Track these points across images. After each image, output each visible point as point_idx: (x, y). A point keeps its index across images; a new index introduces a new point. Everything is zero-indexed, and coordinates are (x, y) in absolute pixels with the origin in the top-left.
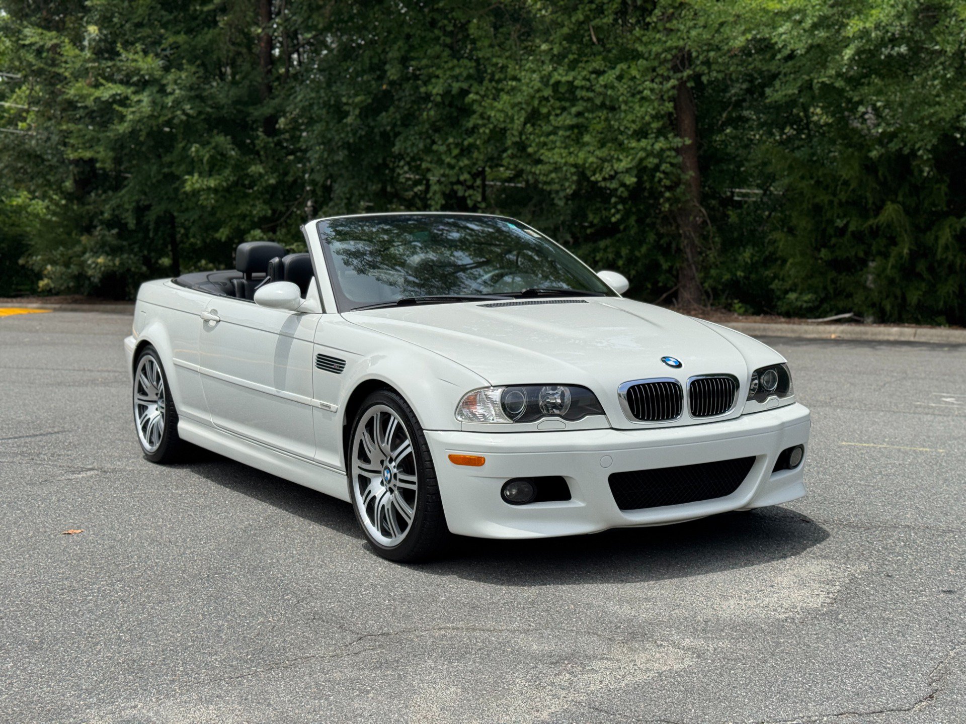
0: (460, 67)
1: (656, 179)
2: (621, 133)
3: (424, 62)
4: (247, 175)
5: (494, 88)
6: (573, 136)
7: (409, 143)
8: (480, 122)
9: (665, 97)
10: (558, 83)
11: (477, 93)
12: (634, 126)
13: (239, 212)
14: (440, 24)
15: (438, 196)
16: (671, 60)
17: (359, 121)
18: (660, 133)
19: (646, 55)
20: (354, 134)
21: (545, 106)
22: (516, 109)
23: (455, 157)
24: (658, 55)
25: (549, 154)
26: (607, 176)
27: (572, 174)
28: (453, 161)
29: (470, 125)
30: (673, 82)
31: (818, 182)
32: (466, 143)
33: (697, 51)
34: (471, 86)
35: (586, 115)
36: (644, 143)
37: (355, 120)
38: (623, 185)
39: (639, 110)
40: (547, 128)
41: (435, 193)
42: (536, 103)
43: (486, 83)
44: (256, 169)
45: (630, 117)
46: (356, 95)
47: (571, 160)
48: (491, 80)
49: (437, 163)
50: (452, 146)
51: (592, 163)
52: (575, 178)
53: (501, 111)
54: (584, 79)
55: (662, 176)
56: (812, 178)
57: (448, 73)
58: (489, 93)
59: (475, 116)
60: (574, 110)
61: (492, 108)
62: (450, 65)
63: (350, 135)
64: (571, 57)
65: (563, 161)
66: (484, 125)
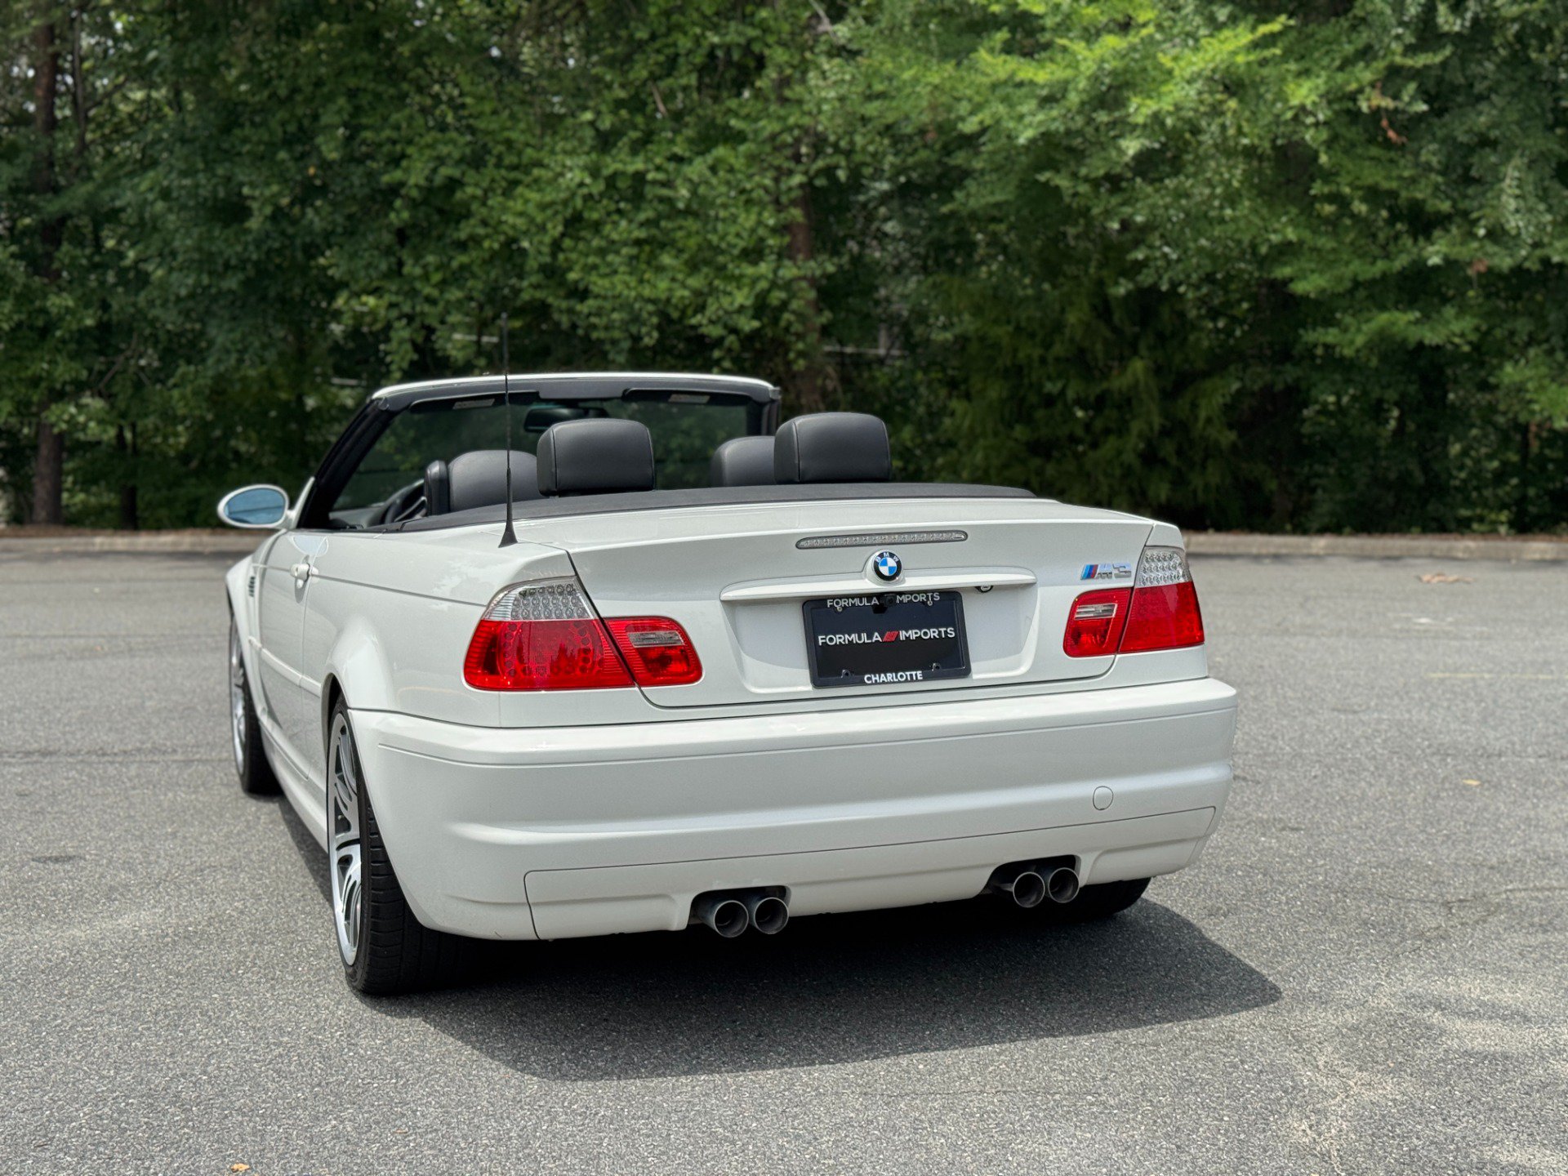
0: (446, 143)
1: (783, 324)
2: (722, 252)
3: (387, 133)
4: (43, 311)
5: (504, 178)
6: (644, 256)
7: (361, 263)
8: (481, 231)
9: (784, 199)
10: (615, 176)
11: (477, 185)
12: (742, 244)
13: (29, 373)
14: (412, 75)
15: (408, 346)
16: (791, 145)
17: (268, 226)
18: (783, 254)
19: (751, 136)
20: (258, 247)
21: (592, 209)
22: (549, 212)
23: (435, 286)
24: (773, 137)
25: (606, 282)
26: (714, 318)
27: (650, 314)
28: (435, 293)
29: (463, 234)
30: (797, 179)
31: (1018, 329)
32: (455, 264)
33: (835, 133)
34: (463, 174)
35: (663, 224)
36: (764, 268)
37: (263, 223)
38: (734, 331)
39: (747, 220)
40: (596, 242)
41: (401, 342)
42: (579, 203)
43: (489, 171)
44: (58, 302)
45: (733, 230)
46: (267, 184)
47: (647, 292)
48: (498, 165)
49: (406, 294)
50: (431, 269)
51: (682, 298)
52: (655, 320)
53: (521, 214)
54: (658, 168)
55: (792, 318)
56: (1008, 322)
57: (428, 152)
58: (495, 185)
59: (472, 221)
60: (642, 216)
61: (505, 209)
62: (428, 139)
63: (251, 248)
64: (634, 135)
65: (633, 294)
66: (487, 236)
